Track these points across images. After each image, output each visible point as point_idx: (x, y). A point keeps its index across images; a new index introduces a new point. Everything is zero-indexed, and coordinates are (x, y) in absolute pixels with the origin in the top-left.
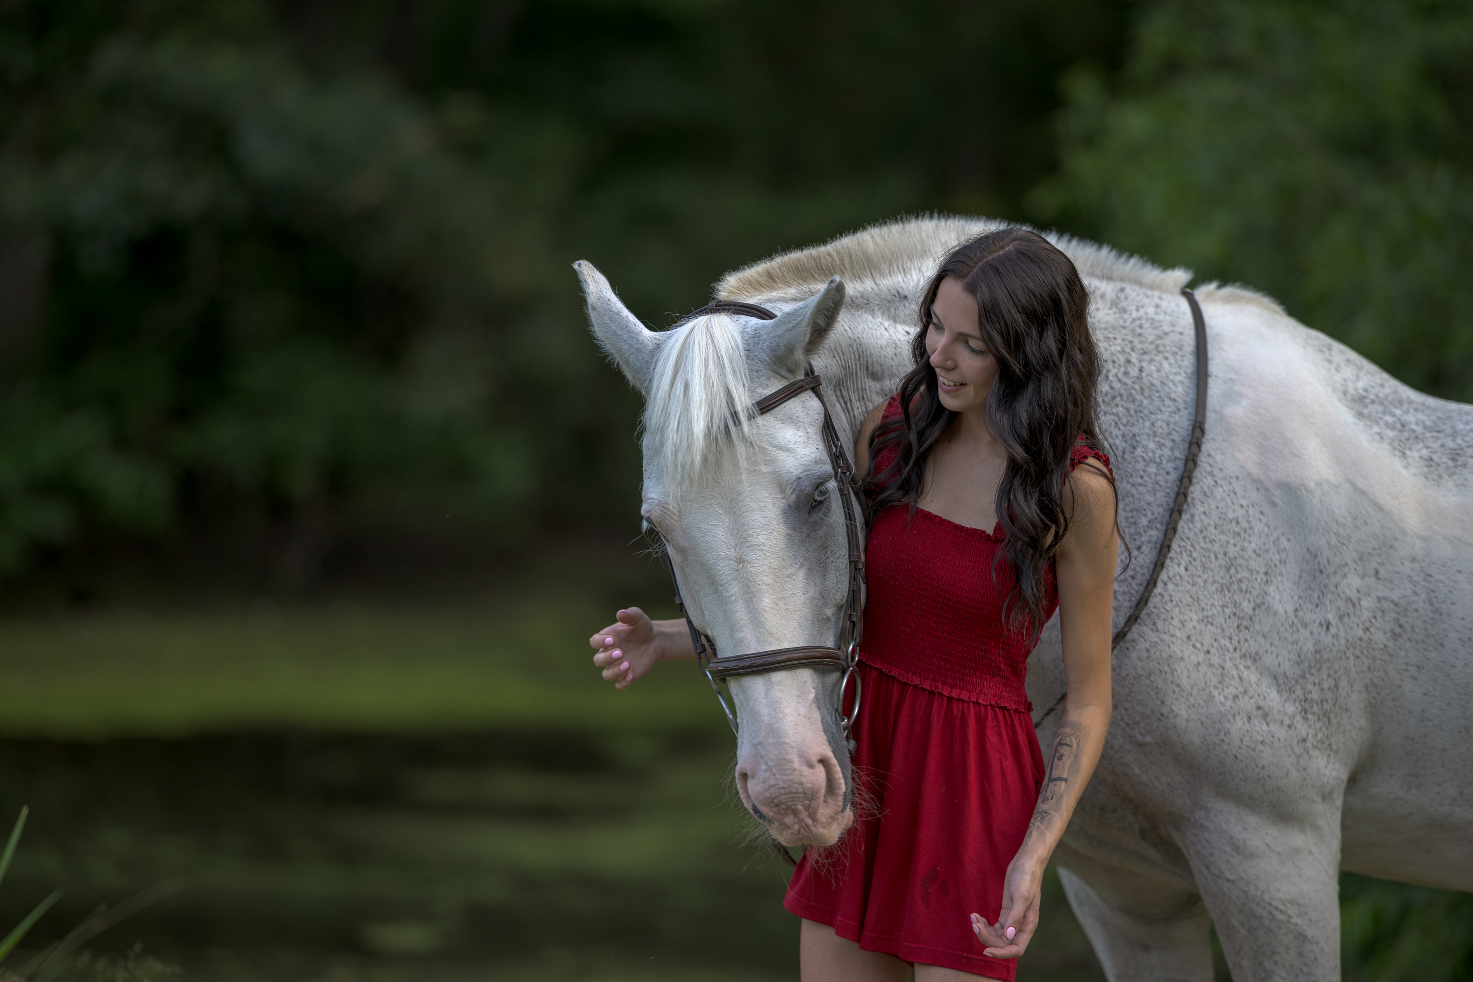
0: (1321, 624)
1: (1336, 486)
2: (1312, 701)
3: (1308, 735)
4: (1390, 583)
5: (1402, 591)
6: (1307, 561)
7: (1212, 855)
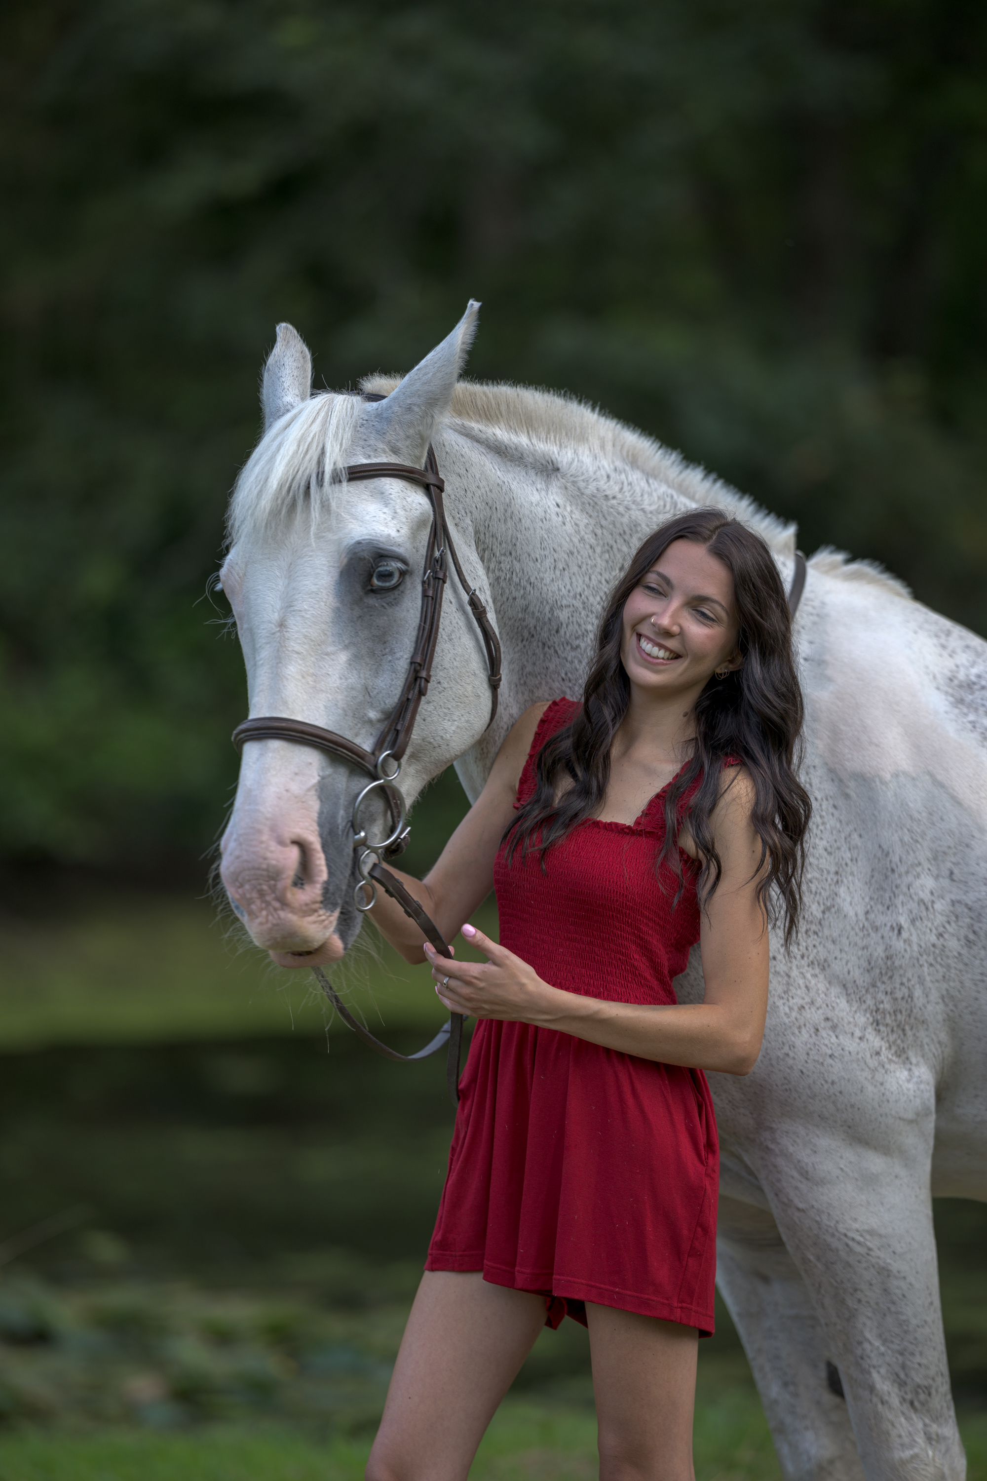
0: (892, 928)
1: (913, 779)
2: (884, 1012)
3: (881, 1048)
4: (965, 886)
5: (976, 894)
6: (879, 859)
7: (779, 1180)
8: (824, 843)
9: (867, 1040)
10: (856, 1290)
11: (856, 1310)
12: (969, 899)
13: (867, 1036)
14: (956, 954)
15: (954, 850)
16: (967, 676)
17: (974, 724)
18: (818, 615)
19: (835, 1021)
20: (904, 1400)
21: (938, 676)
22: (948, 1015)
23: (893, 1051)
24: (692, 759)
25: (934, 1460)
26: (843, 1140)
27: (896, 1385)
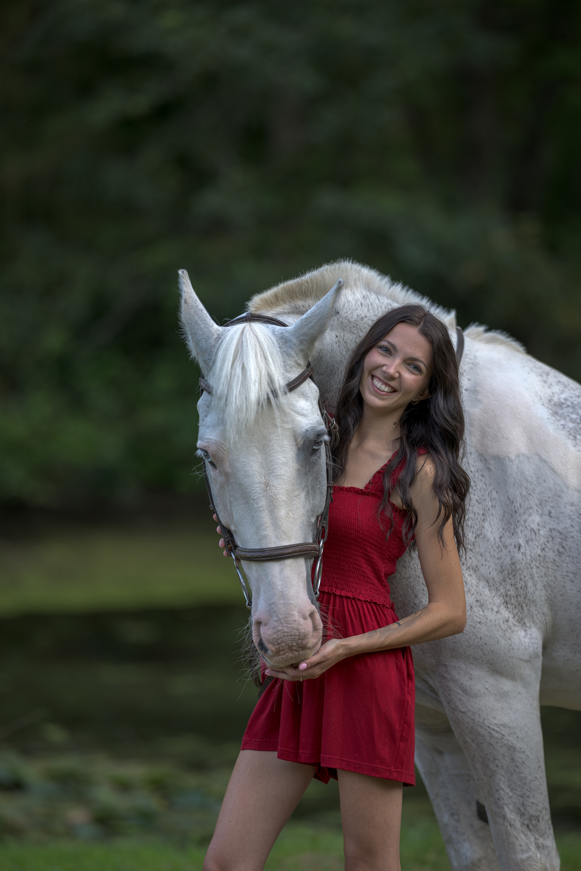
0: (515, 546)
1: (528, 458)
2: (510, 597)
3: (509, 617)
4: (558, 520)
5: (564, 524)
6: (508, 505)
7: (450, 695)
8: (476, 497)
9: (501, 613)
10: (495, 759)
11: (495, 771)
12: (560, 527)
13: (501, 611)
14: (552, 561)
15: (552, 499)
16: (559, 399)
17: (564, 426)
18: (473, 364)
19: (482, 602)
20: (523, 824)
21: (543, 398)
22: (548, 597)
23: (516, 619)
24: (399, 450)
25: (541, 859)
26: (487, 672)
27: (519, 815)
